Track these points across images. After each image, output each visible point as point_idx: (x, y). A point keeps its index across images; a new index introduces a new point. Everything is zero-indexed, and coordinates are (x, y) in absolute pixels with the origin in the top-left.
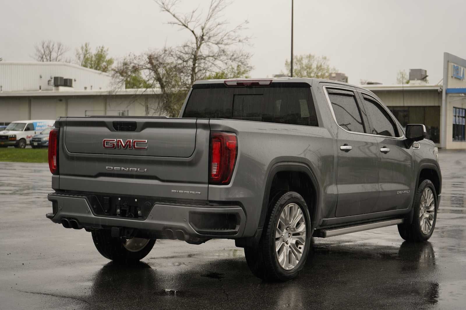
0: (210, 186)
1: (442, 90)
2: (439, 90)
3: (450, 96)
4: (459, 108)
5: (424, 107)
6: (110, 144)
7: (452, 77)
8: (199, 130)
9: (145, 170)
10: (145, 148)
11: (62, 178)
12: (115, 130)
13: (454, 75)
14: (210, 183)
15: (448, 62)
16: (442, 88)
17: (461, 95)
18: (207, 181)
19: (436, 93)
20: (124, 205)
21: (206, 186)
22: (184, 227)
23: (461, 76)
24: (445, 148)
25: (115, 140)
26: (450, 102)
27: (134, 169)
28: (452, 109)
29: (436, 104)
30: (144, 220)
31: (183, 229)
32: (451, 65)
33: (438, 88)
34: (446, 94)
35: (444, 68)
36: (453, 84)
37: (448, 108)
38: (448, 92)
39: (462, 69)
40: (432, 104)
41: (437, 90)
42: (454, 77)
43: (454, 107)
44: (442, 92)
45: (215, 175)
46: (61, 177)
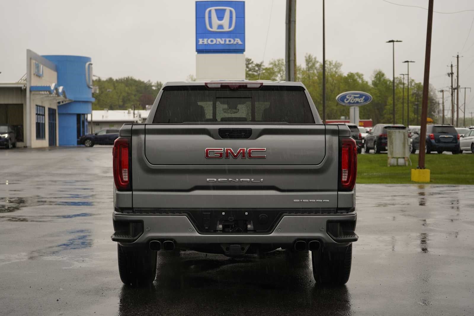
0: (339, 193)
1: (26, 87)
2: (23, 88)
3: (33, 94)
4: (40, 106)
5: (7, 105)
6: (216, 153)
7: (34, 74)
8: (328, 137)
9: (262, 180)
10: (265, 157)
11: (135, 195)
12: (221, 138)
13: (36, 72)
14: (339, 190)
15: (31, 59)
16: (26, 86)
17: (41, 92)
18: (336, 188)
19: (20, 91)
20: (229, 220)
21: (336, 193)
22: (319, 236)
23: (41, 73)
24: (31, 146)
25: (223, 149)
26: (33, 100)
27: (246, 180)
28: (35, 107)
29: (19, 102)
30: (270, 234)
31: (319, 239)
32: (33, 62)
33: (22, 86)
34: (30, 91)
35: (27, 65)
36: (36, 82)
37: (32, 107)
38: (32, 89)
39: (42, 66)
40: (15, 102)
41: (20, 88)
42: (35, 75)
43: (37, 106)
44: (25, 90)
45: (345, 182)
46: (134, 193)
